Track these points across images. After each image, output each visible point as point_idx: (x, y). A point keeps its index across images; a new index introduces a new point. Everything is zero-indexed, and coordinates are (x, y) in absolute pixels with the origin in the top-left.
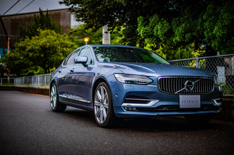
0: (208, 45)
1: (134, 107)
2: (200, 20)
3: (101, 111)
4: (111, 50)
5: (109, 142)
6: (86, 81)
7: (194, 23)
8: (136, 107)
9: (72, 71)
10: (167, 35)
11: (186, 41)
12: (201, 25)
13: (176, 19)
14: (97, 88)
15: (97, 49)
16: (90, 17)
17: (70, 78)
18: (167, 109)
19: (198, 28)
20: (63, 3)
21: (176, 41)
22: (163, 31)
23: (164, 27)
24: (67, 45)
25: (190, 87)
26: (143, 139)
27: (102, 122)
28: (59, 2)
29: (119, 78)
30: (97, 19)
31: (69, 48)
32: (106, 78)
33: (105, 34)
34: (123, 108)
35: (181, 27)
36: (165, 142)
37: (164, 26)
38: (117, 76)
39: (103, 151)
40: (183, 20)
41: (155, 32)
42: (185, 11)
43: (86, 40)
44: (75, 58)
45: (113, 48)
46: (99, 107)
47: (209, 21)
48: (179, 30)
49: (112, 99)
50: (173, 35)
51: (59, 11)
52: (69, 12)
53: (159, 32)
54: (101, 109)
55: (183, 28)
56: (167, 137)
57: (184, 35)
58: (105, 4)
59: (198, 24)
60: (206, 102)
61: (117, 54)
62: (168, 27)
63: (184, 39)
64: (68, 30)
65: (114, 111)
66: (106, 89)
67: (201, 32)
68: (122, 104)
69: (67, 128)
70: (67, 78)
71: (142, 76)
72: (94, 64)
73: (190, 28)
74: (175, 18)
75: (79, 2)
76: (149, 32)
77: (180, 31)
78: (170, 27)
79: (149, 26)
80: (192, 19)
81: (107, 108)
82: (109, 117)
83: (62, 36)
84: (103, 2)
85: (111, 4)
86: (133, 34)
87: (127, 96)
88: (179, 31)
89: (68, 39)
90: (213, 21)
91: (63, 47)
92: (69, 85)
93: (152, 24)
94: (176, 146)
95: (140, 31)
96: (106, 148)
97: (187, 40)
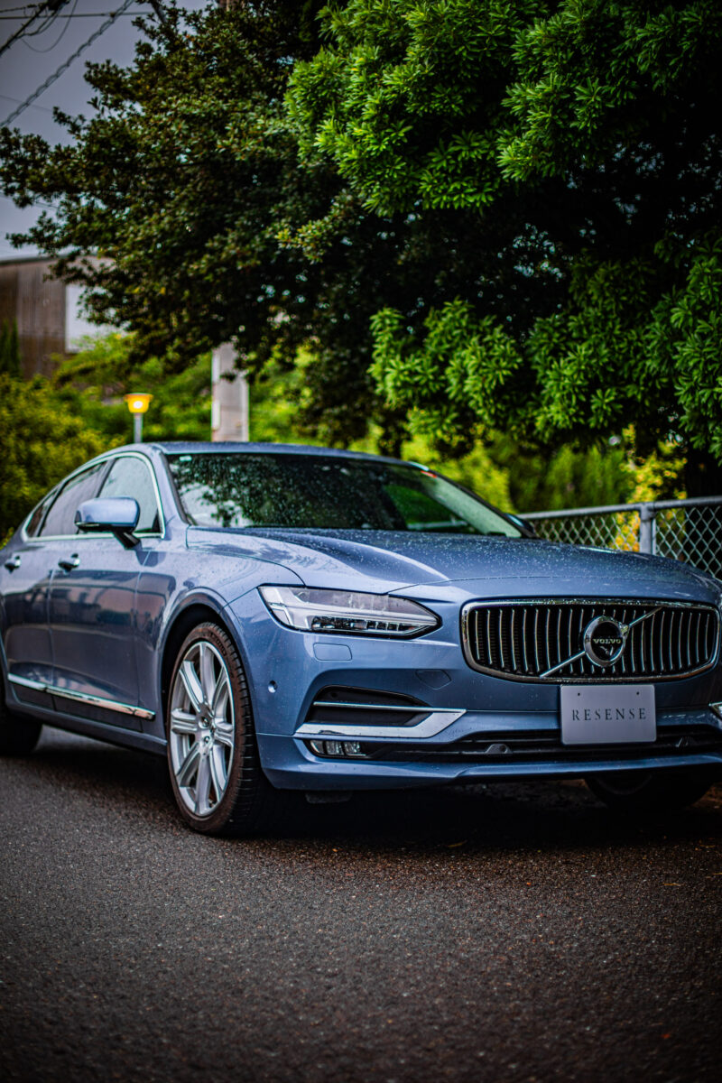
0: (695, 446)
1: (352, 742)
2: (657, 328)
3: (203, 758)
4: (249, 468)
5: (236, 912)
6: (132, 610)
7: (630, 343)
8: (362, 743)
9: (67, 567)
10: (507, 397)
11: (592, 425)
12: (660, 355)
13: (550, 320)
14: (183, 648)
15: (186, 463)
16: (152, 307)
17: (60, 594)
18: (504, 750)
19: (648, 363)
20: (30, 241)
21: (548, 423)
22: (490, 376)
23: (494, 360)
24: (49, 428)
25: (608, 647)
26: (395, 895)
27: (205, 810)
28: (7, 238)
29: (281, 604)
30: (186, 320)
31: (57, 441)
32: (223, 603)
33: (224, 383)
34: (301, 746)
35: (569, 362)
36: (491, 907)
37: (491, 353)
38: (272, 594)
39: (206, 955)
40: (579, 328)
41: (454, 381)
42: (589, 285)
43: (138, 404)
44: (81, 509)
45: (259, 459)
46: (192, 738)
47: (700, 334)
48: (560, 375)
49: (250, 704)
50: (533, 395)
51: (11, 269)
52: (57, 282)
53: (469, 382)
54: (201, 748)
55: (580, 364)
56: (505, 883)
57: (583, 398)
58: (221, 250)
59: (649, 348)
60: (682, 716)
61: (277, 486)
62: (512, 359)
63: (586, 418)
64: (54, 357)
65: (262, 759)
66: (224, 655)
67: (660, 383)
68: (298, 726)
69: (41, 838)
70: (46, 595)
71: (391, 596)
72: (168, 538)
73: (610, 363)
74: (544, 317)
75: (103, 237)
76: (423, 382)
77: (567, 381)
78: (519, 360)
79: (424, 352)
80: (621, 323)
81: (230, 743)
82: (236, 789)
83: (26, 387)
84: (213, 241)
85: (253, 250)
86: (350, 385)
87: (319, 688)
88: (560, 377)
89: (51, 398)
90: (715, 334)
91: (29, 440)
92: (54, 627)
93: (440, 344)
94: (545, 926)
95: (384, 374)
96: (222, 940)
97: (601, 419)
